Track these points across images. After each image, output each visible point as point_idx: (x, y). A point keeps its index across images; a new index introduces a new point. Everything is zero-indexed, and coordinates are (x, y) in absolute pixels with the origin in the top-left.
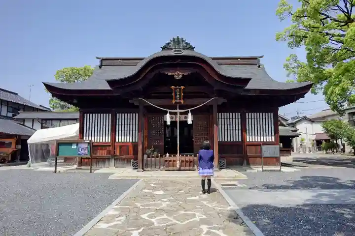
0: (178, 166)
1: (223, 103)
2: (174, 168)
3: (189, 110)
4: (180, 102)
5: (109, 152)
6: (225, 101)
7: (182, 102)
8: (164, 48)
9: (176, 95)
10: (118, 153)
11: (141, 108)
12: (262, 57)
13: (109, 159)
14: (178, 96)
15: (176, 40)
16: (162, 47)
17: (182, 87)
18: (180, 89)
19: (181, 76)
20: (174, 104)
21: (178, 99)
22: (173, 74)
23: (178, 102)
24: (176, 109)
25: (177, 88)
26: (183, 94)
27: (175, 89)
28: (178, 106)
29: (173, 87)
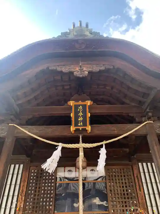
3: (104, 143)
4: (85, 130)
9: (77, 117)
14: (81, 119)
17: (89, 103)
18: (84, 106)
19: (87, 73)
20: (73, 132)
21: (82, 123)
22: (71, 70)
23: (81, 129)
24: (78, 143)
25: (79, 106)
26: (89, 115)
27: (75, 105)
28: (81, 137)
29: (72, 103)
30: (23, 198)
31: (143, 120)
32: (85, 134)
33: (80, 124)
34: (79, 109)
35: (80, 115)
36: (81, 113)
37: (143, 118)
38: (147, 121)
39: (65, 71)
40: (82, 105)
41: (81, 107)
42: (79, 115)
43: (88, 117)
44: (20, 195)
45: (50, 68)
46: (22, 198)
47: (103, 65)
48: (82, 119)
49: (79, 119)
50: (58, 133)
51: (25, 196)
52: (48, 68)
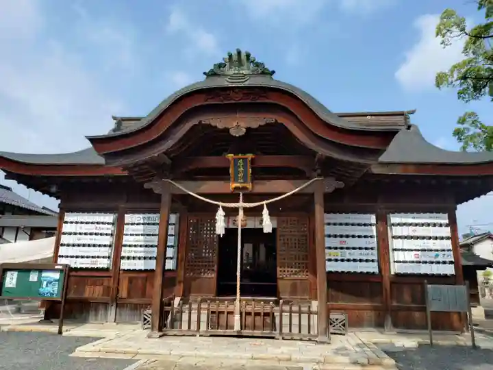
0: (237, 327)
1: (337, 190)
2: (229, 332)
3: (264, 202)
4: (245, 188)
5: (107, 290)
6: (341, 185)
7: (249, 186)
8: (211, 74)
9: (237, 172)
10: (123, 293)
11: (166, 199)
12: (413, 112)
13: (106, 305)
14: (241, 175)
15: (235, 58)
16: (207, 71)
17: (250, 156)
18: (245, 160)
19: (244, 130)
20: (232, 190)
21: (242, 180)
22: (227, 126)
23: (241, 187)
24: (238, 202)
25: (240, 159)
26: (250, 171)
27: (234, 159)
28: (241, 194)
29: (230, 156)
32: (246, 192)
34: (239, 163)
37: (313, 174)
38: (316, 178)
40: (243, 159)
42: (239, 170)
43: (249, 174)
45: (203, 123)
48: (243, 174)
49: (239, 175)
52: (200, 122)
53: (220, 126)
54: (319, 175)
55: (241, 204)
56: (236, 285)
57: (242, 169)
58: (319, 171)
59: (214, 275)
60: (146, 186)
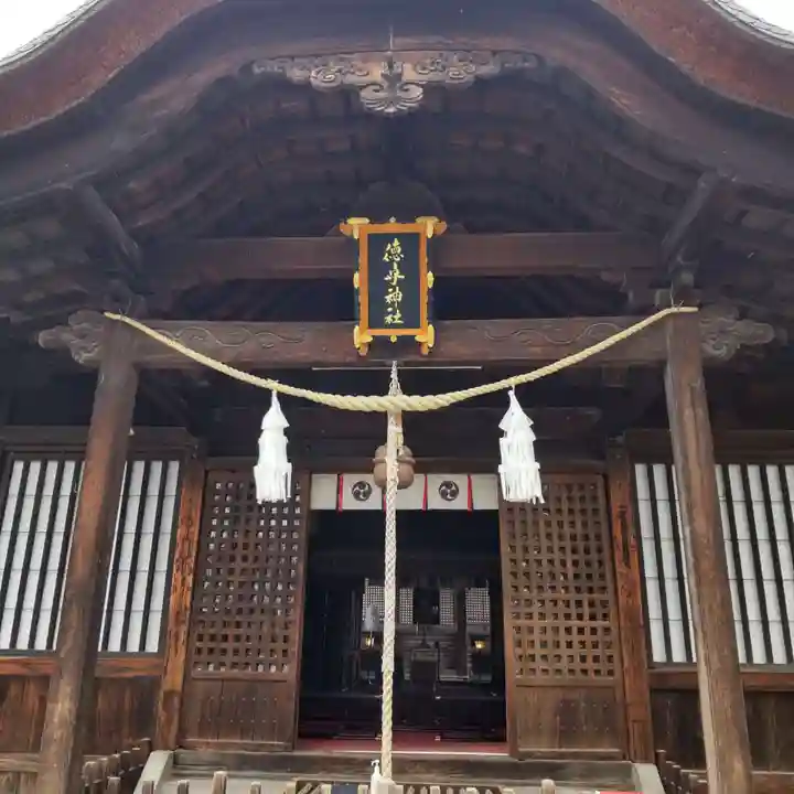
4: (409, 344)
6: (761, 333)
7: (426, 336)
9: (378, 287)
14: (395, 296)
17: (429, 226)
18: (411, 241)
19: (417, 92)
20: (364, 352)
21: (398, 315)
22: (347, 82)
23: (394, 339)
24: (383, 391)
25: (389, 238)
26: (429, 279)
27: (372, 238)
28: (394, 369)
29: (356, 226)
30: (190, 579)
31: (657, 303)
32: (414, 359)
33: (394, 319)
34: (390, 254)
35: (393, 280)
36: (398, 272)
37: (658, 293)
38: (669, 306)
39: (324, 84)
40: (399, 236)
41: (396, 243)
42: (388, 278)
43: (426, 290)
44: (177, 570)
45: (257, 70)
46: (184, 579)
47: (494, 53)
48: (401, 295)
49: (388, 298)
50: (303, 354)
51: (195, 575)
52: (247, 68)
53: (322, 77)
54: (683, 297)
55: (395, 401)
56: (380, 701)
57: (397, 275)
58: (687, 278)
59: (290, 671)
60: (43, 338)
